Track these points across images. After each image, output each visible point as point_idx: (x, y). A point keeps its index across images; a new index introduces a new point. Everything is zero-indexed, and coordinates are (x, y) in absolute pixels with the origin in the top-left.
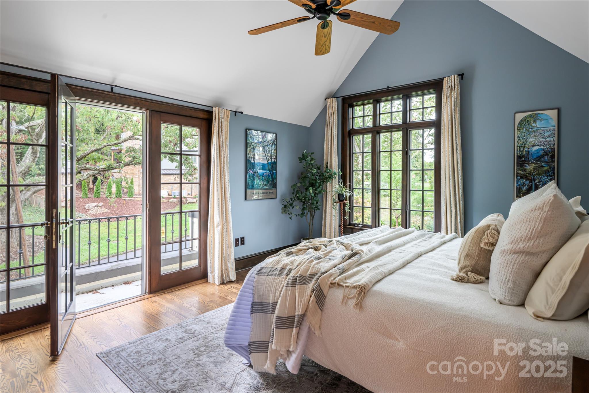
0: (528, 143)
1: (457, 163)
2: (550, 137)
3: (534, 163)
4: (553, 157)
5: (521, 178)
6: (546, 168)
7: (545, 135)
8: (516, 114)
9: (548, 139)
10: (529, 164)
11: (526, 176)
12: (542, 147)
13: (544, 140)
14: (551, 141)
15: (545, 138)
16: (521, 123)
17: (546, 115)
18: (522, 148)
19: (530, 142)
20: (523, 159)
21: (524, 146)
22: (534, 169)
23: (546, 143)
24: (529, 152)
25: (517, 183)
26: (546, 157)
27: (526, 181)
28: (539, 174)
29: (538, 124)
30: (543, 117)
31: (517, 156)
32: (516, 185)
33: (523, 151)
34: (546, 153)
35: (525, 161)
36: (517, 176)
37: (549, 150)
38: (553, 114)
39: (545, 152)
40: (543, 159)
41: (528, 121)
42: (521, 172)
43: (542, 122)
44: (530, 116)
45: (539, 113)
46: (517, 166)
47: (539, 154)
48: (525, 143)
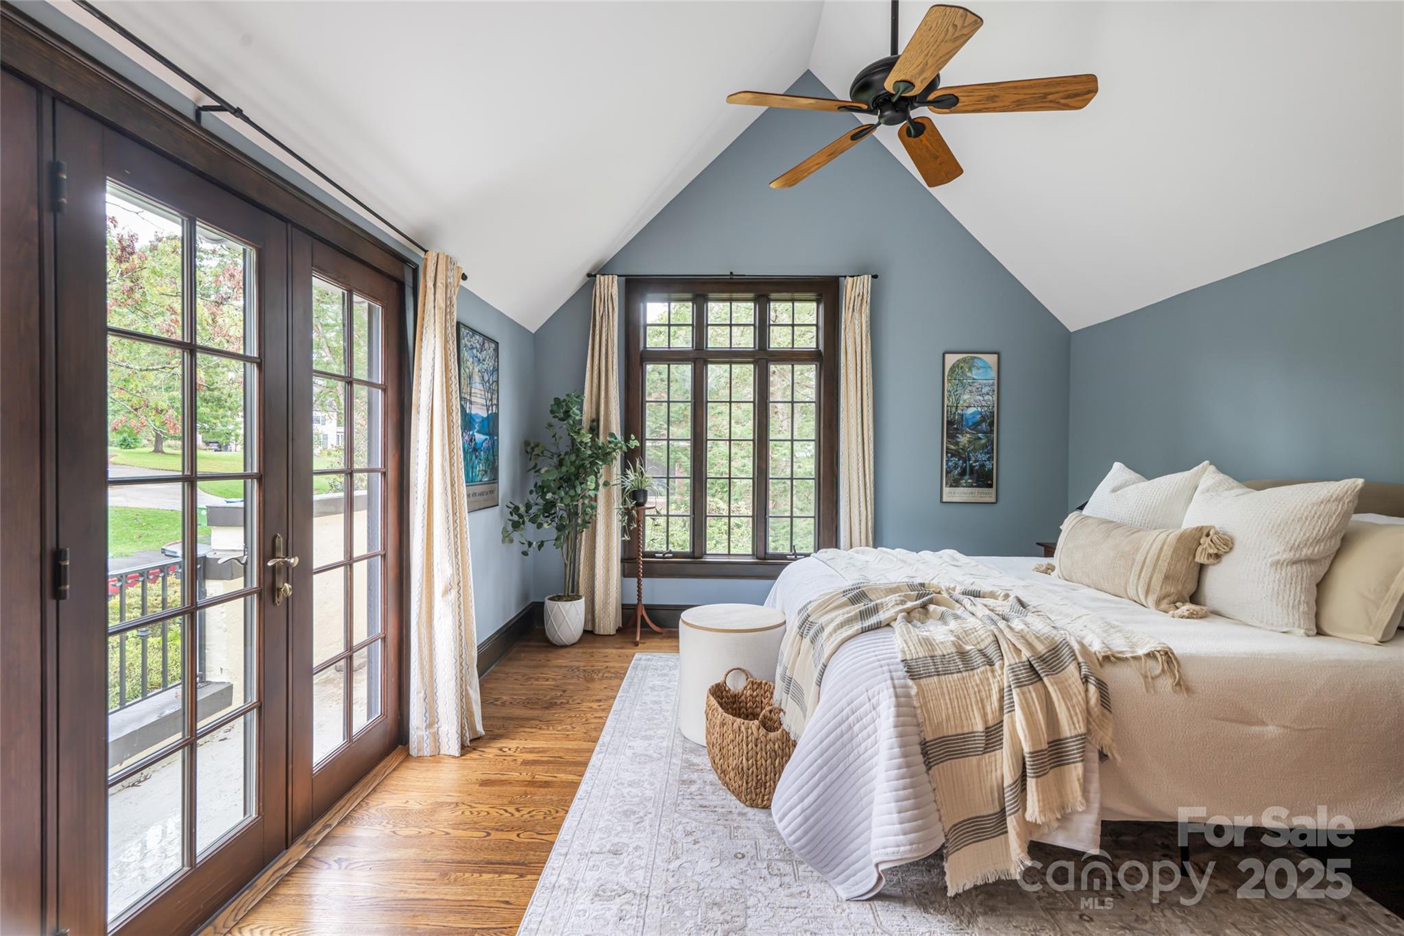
0: (961, 402)
1: (869, 430)
2: (988, 394)
3: (970, 433)
4: (991, 424)
5: (953, 455)
6: (983, 441)
7: (983, 390)
8: (947, 355)
9: (986, 397)
10: (962, 434)
11: (959, 452)
12: (979, 409)
13: (981, 398)
14: (989, 400)
15: (982, 395)
16: (952, 369)
17: (984, 362)
18: (954, 410)
19: (965, 401)
20: (955, 426)
21: (957, 407)
22: (969, 442)
23: (984, 404)
24: (962, 415)
25: (947, 464)
26: (984, 425)
27: (959, 460)
28: (975, 450)
29: (975, 374)
30: (980, 364)
31: (948, 422)
32: (945, 467)
33: (955, 413)
34: (983, 419)
35: (957, 429)
36: (947, 453)
37: (988, 413)
38: (991, 359)
39: (982, 417)
40: (979, 427)
41: (962, 367)
42: (952, 447)
43: (980, 371)
44: (964, 360)
45: (976, 357)
46: (948, 437)
47: (975, 420)
48: (958, 401)
